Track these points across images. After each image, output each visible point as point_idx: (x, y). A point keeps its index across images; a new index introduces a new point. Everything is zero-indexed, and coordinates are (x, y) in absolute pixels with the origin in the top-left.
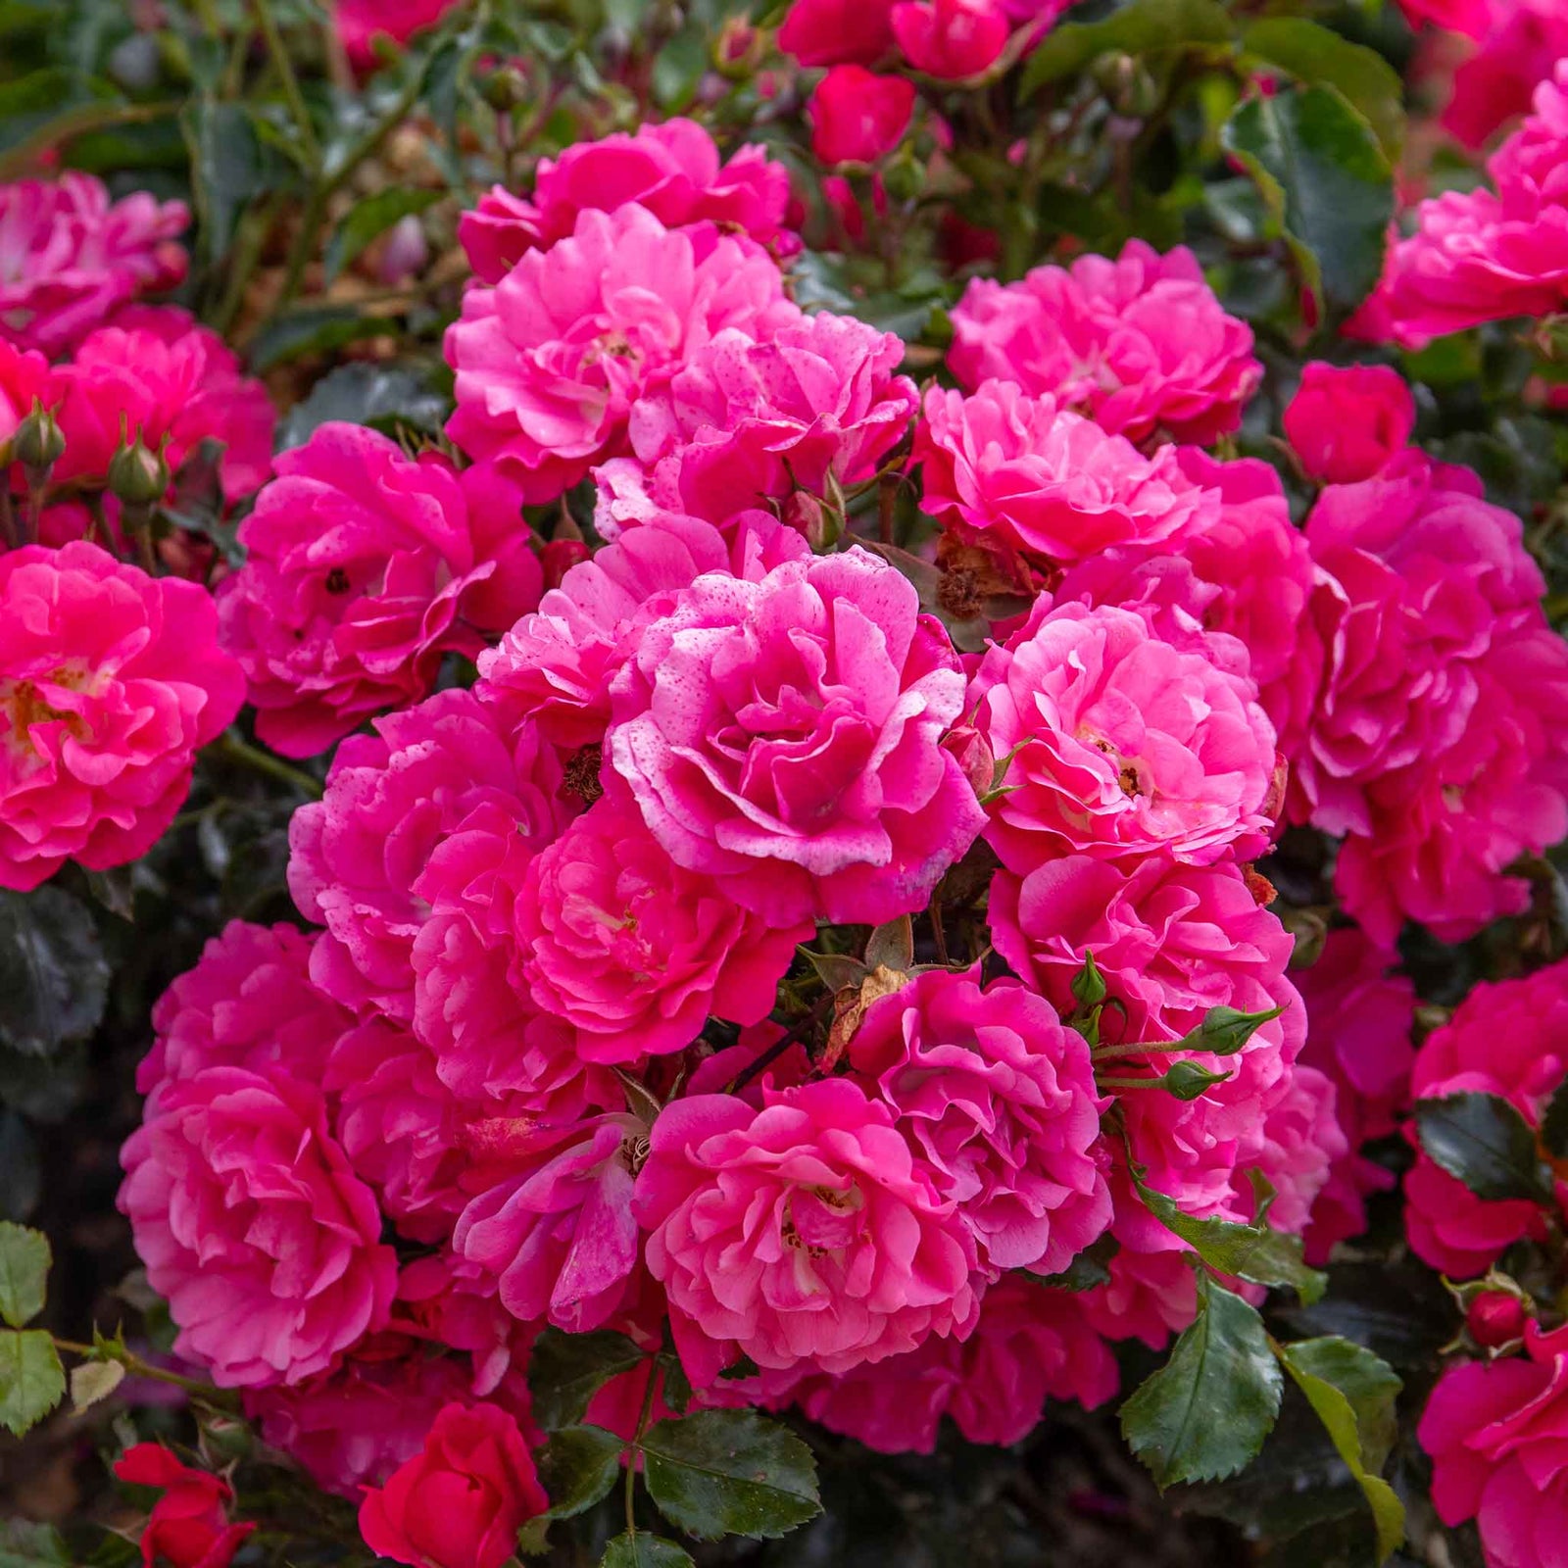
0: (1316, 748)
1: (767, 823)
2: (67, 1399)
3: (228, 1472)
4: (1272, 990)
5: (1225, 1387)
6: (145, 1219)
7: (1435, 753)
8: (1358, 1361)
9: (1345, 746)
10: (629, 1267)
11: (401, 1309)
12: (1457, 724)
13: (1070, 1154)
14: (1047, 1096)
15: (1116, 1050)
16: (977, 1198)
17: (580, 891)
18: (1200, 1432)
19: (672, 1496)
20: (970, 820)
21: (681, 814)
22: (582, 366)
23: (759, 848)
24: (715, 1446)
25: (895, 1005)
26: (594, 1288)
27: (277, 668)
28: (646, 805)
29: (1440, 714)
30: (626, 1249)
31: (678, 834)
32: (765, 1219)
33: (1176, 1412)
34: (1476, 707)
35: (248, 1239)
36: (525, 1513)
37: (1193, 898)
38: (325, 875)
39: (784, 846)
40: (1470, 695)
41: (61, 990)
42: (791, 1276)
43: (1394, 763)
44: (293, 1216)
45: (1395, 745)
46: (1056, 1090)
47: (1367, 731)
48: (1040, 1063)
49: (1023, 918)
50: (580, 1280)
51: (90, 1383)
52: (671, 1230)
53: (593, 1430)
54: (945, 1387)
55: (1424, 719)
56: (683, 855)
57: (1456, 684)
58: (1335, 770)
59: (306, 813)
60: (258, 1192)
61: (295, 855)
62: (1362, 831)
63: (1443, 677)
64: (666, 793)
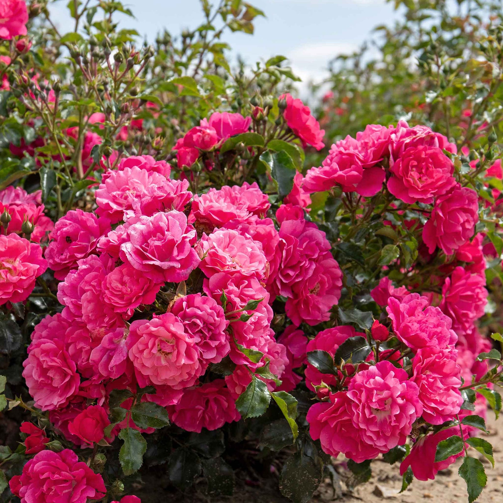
0: (280, 276)
1: (154, 259)
2: (7, 407)
3: (44, 429)
4: (265, 307)
5: (258, 399)
6: (28, 377)
7: (306, 279)
8: (288, 397)
9: (287, 276)
10: (125, 358)
11: (81, 389)
12: (311, 272)
13: (220, 334)
14: (215, 320)
15: (229, 313)
16: (200, 342)
17: (116, 280)
18: (253, 408)
19: (138, 421)
20: (197, 260)
21: (136, 258)
22: (123, 197)
23: (151, 263)
24: (146, 410)
25: (182, 300)
26: (118, 363)
27: (57, 260)
28: (128, 257)
29: (307, 270)
30: (125, 355)
31: (135, 262)
32: (154, 344)
33: (247, 404)
34: (315, 269)
35: (48, 374)
36: (105, 425)
37: (246, 282)
38: (65, 294)
39: (157, 263)
40: (314, 267)
41: (11, 340)
42: (160, 361)
43: (297, 280)
44: (58, 369)
45: (297, 276)
46: (217, 318)
47: (291, 273)
48: (213, 313)
49: (210, 287)
50: (115, 362)
51: (13, 404)
52: (134, 348)
53: (120, 408)
54: (201, 411)
55: (303, 271)
56: (136, 266)
57: (311, 264)
58: (284, 281)
59: (61, 284)
60: (50, 364)
61: (59, 291)
62: (291, 297)
63: (308, 262)
64: (133, 255)
